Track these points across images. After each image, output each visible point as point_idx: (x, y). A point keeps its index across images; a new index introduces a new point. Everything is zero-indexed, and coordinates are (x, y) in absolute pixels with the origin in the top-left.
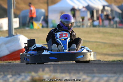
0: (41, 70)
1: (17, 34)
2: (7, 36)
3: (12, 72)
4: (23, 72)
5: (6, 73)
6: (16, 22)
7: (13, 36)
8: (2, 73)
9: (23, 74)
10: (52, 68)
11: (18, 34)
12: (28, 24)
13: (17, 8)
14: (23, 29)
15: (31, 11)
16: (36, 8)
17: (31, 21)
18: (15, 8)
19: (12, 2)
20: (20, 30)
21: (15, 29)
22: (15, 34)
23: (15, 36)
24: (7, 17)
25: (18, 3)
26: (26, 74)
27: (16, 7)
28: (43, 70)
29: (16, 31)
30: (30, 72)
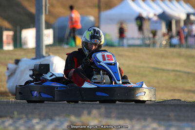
0: (85, 112)
1: (49, 55)
2: (34, 57)
3: (39, 114)
4: (58, 115)
5: (30, 116)
6: (49, 36)
7: (44, 57)
8: (24, 116)
9: (57, 118)
10: (103, 110)
11: (51, 55)
12: (68, 39)
13: (50, 14)
14: (58, 47)
16: (81, 14)
17: (72, 35)
18: (47, 13)
19: (44, 3)
20: (54, 48)
21: (47, 46)
22: (47, 55)
23: (47, 58)
24: (34, 27)
25: (52, 5)
26: (62, 119)
27: (49, 12)
28: (89, 113)
29: (48, 50)
30: (69, 115)
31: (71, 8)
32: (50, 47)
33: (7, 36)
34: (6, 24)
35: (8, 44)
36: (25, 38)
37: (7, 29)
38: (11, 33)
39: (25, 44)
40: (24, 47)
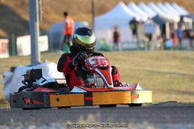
0: (82, 117)
1: (44, 62)
2: (30, 64)
3: (36, 121)
4: (54, 121)
5: (26, 123)
6: (44, 42)
7: (39, 64)
8: (20, 123)
9: (54, 124)
10: (99, 115)
11: (47, 61)
12: (63, 45)
14: (54, 54)
15: (66, 24)
16: (74, 20)
17: (67, 41)
18: (41, 20)
19: (37, 11)
20: (50, 54)
21: (42, 53)
22: (42, 62)
23: (42, 65)
24: (28, 34)
25: (46, 12)
26: (59, 125)
27: (43, 19)
28: (85, 118)
29: (43, 57)
30: (65, 120)
31: (66, 14)
32: (45, 54)
33: (3, 44)
35: (3, 51)
36: (21, 45)
37: (2, 38)
40: (20, 54)
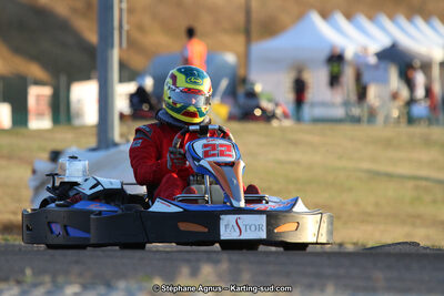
33: (38, 97)
34: (35, 70)
35: (40, 115)
36: (79, 101)
37: (38, 83)
38: (47, 91)
39: (79, 115)
40: (77, 122)
